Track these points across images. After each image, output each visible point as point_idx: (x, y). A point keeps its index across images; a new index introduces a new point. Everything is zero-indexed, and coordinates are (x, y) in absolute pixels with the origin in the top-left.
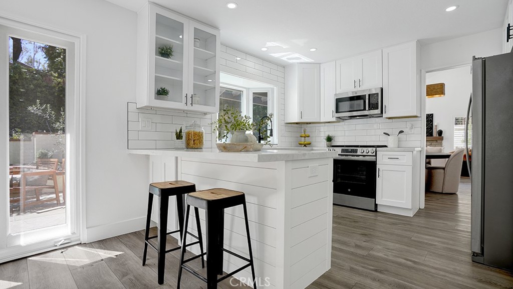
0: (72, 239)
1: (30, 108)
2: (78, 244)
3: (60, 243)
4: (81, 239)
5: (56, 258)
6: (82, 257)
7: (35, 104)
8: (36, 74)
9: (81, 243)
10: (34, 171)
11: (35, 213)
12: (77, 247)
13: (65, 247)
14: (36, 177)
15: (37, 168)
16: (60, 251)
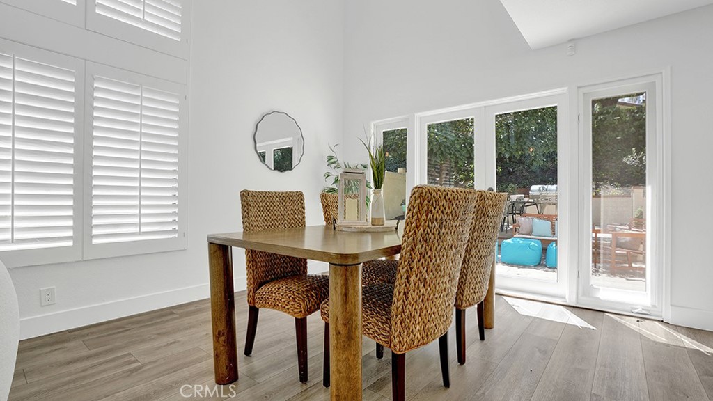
0: (652, 313)
1: (625, 159)
2: (659, 321)
3: (636, 311)
4: (663, 317)
5: (631, 323)
6: (659, 334)
7: (631, 153)
8: (637, 113)
9: (662, 321)
10: (626, 231)
11: (624, 279)
12: (656, 323)
13: (641, 317)
14: (628, 239)
15: (630, 229)
16: (637, 319)
